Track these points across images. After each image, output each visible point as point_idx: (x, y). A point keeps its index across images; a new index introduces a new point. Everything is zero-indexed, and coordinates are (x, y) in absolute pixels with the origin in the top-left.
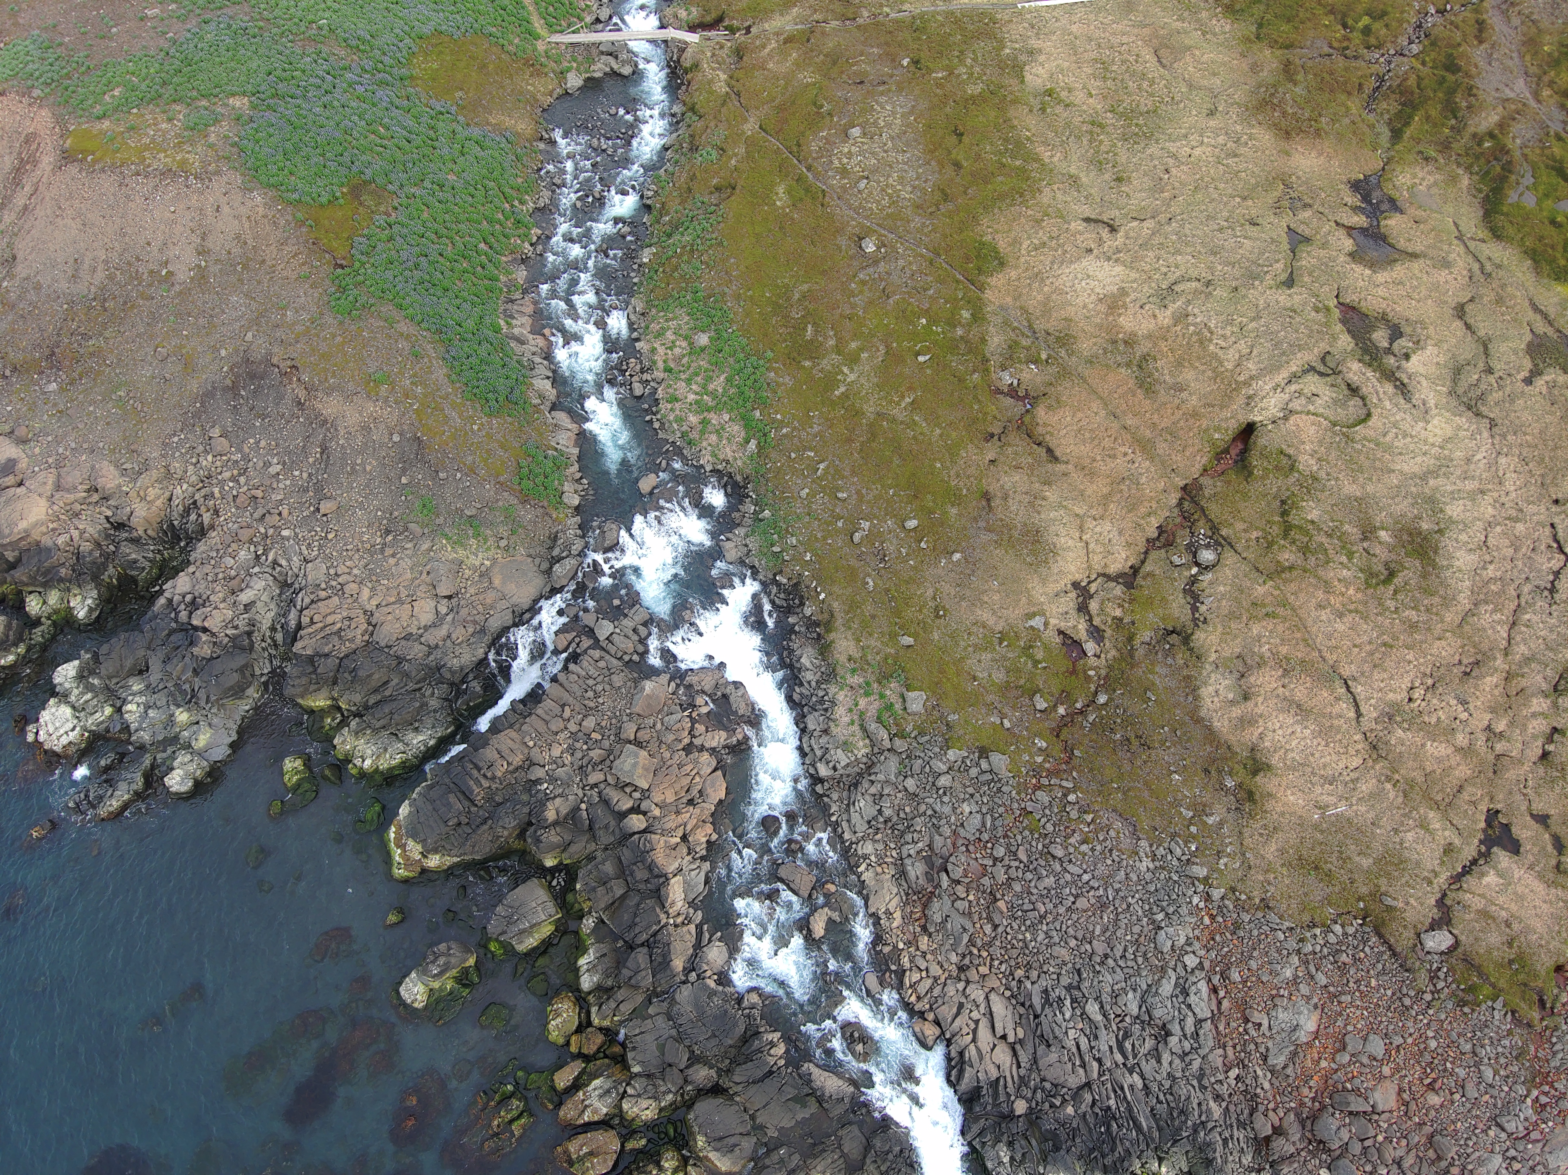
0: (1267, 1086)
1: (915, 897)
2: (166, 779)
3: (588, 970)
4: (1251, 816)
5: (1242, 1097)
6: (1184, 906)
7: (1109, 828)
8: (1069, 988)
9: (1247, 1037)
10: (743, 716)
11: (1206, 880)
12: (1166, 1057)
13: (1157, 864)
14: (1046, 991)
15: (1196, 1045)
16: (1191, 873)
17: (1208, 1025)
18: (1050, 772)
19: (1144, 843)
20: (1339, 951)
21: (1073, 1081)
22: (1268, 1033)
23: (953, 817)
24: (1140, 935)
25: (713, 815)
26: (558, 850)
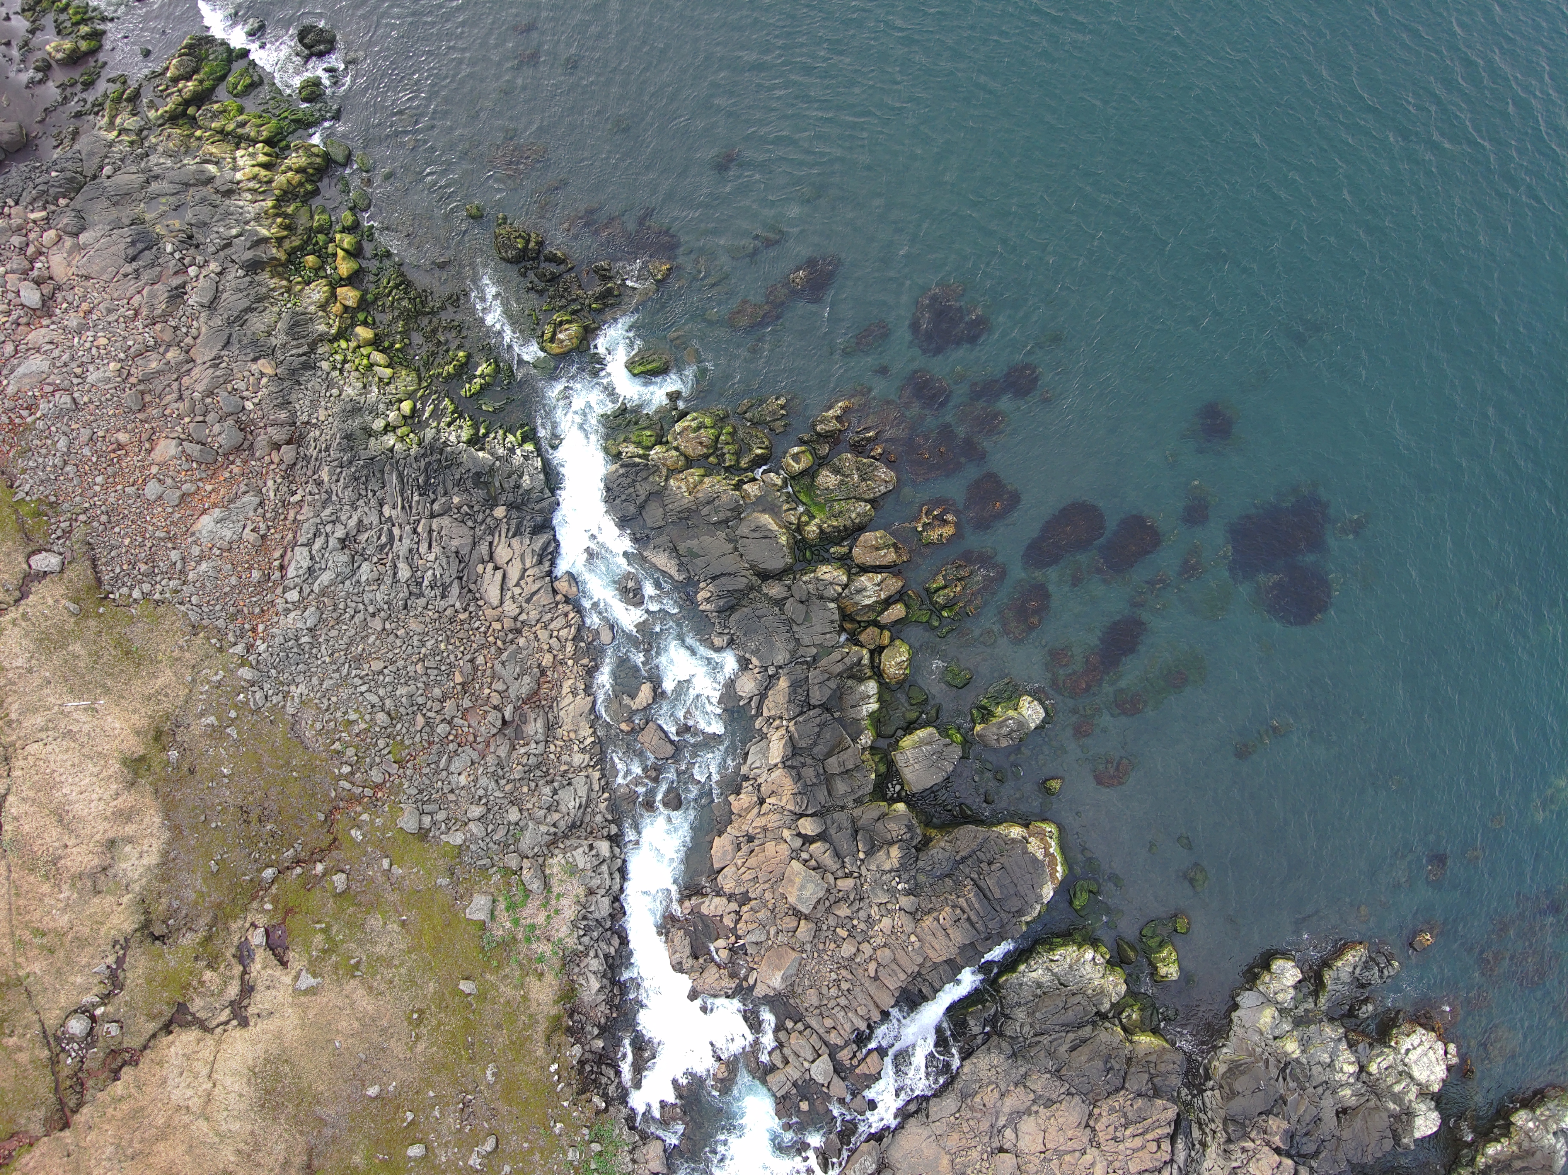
0: (270, 482)
1: (544, 702)
2: (1300, 976)
3: (869, 697)
4: (168, 715)
6: (276, 645)
7: (320, 731)
8: (421, 595)
10: (679, 929)
11: (244, 662)
12: (353, 523)
13: (286, 688)
14: (443, 597)
15: (321, 526)
16: (256, 672)
17: (302, 540)
18: (358, 800)
19: (290, 710)
20: (146, 575)
21: (445, 521)
22: (249, 522)
23: (480, 772)
24: (333, 627)
25: (731, 822)
26: (890, 816)
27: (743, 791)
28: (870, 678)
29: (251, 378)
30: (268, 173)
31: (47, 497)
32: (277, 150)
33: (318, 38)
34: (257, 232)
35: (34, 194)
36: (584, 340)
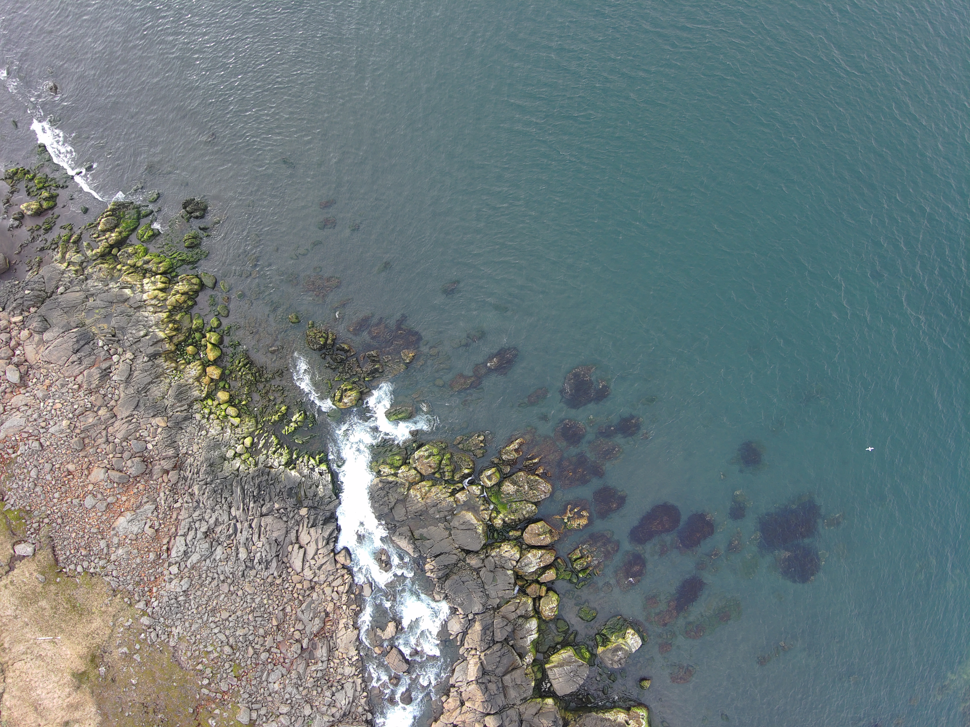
0: (162, 494)
1: (327, 634)
3: (532, 630)
4: (99, 646)
5: (179, 491)
6: (164, 601)
7: (190, 658)
8: (253, 568)
9: (161, 522)
11: (144, 613)
12: (212, 521)
13: (169, 630)
14: (267, 568)
15: (192, 524)
16: (151, 619)
17: (180, 532)
18: (214, 700)
19: (172, 644)
20: (86, 556)
21: (269, 519)
22: (148, 520)
23: (287, 682)
24: (198, 589)
25: (442, 713)
26: (543, 711)
27: (451, 694)
28: (533, 616)
29: (151, 429)
30: (164, 294)
31: (24, 507)
32: (169, 276)
33: (196, 207)
34: (156, 335)
35: (14, 305)
36: (360, 399)
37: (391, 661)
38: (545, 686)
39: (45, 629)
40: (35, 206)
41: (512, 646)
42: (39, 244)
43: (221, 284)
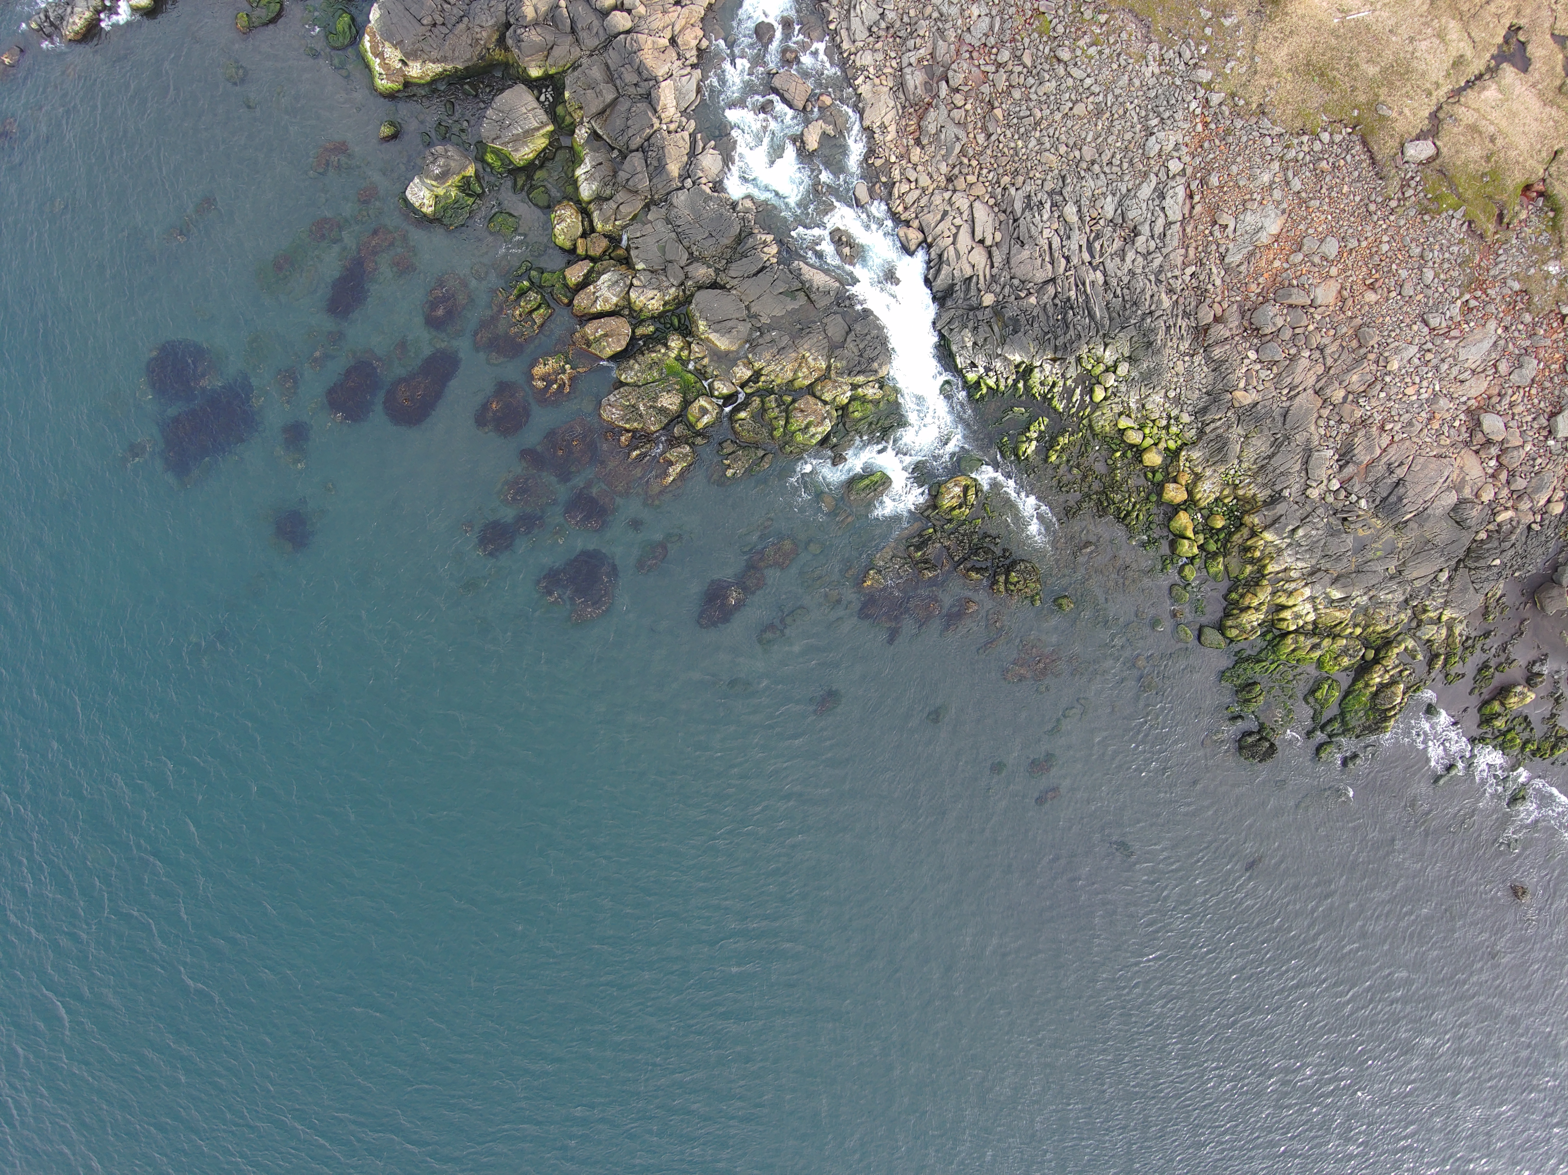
0: (1218, 282)
1: (912, 110)
3: (586, 180)
4: (1270, 19)
5: (1193, 293)
6: (1180, 112)
7: (1122, 29)
9: (1211, 238)
11: (1209, 87)
12: (1130, 255)
13: (1163, 68)
14: (1028, 197)
15: (1161, 245)
16: (1196, 80)
17: (1177, 227)
19: (1154, 46)
20: (1320, 159)
21: (1041, 276)
22: (1231, 236)
23: (960, 22)
24: (1130, 142)
25: (702, 20)
26: (541, 55)
27: (694, 52)
28: (590, 203)
29: (1255, 384)
30: (1278, 601)
31: (1433, 218)
32: (1277, 633)
33: (1255, 748)
34: (1277, 534)
35: (1514, 537)
36: (936, 496)
37: (801, 88)
38: (547, 95)
39: (1361, 30)
40: (1512, 700)
41: (613, 149)
42: (1493, 643)
43: (1190, 634)
